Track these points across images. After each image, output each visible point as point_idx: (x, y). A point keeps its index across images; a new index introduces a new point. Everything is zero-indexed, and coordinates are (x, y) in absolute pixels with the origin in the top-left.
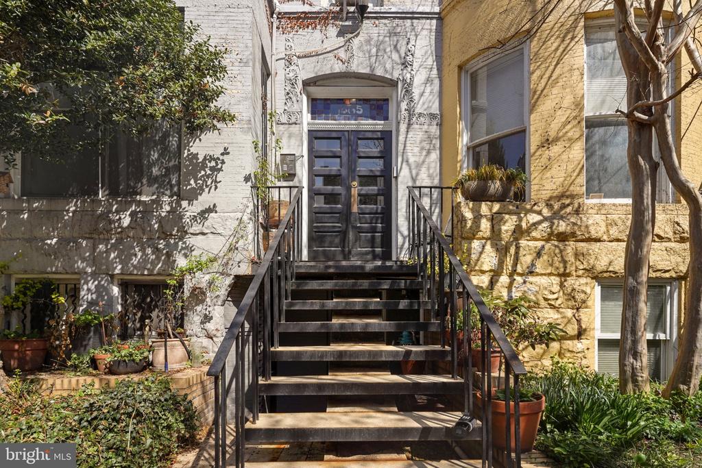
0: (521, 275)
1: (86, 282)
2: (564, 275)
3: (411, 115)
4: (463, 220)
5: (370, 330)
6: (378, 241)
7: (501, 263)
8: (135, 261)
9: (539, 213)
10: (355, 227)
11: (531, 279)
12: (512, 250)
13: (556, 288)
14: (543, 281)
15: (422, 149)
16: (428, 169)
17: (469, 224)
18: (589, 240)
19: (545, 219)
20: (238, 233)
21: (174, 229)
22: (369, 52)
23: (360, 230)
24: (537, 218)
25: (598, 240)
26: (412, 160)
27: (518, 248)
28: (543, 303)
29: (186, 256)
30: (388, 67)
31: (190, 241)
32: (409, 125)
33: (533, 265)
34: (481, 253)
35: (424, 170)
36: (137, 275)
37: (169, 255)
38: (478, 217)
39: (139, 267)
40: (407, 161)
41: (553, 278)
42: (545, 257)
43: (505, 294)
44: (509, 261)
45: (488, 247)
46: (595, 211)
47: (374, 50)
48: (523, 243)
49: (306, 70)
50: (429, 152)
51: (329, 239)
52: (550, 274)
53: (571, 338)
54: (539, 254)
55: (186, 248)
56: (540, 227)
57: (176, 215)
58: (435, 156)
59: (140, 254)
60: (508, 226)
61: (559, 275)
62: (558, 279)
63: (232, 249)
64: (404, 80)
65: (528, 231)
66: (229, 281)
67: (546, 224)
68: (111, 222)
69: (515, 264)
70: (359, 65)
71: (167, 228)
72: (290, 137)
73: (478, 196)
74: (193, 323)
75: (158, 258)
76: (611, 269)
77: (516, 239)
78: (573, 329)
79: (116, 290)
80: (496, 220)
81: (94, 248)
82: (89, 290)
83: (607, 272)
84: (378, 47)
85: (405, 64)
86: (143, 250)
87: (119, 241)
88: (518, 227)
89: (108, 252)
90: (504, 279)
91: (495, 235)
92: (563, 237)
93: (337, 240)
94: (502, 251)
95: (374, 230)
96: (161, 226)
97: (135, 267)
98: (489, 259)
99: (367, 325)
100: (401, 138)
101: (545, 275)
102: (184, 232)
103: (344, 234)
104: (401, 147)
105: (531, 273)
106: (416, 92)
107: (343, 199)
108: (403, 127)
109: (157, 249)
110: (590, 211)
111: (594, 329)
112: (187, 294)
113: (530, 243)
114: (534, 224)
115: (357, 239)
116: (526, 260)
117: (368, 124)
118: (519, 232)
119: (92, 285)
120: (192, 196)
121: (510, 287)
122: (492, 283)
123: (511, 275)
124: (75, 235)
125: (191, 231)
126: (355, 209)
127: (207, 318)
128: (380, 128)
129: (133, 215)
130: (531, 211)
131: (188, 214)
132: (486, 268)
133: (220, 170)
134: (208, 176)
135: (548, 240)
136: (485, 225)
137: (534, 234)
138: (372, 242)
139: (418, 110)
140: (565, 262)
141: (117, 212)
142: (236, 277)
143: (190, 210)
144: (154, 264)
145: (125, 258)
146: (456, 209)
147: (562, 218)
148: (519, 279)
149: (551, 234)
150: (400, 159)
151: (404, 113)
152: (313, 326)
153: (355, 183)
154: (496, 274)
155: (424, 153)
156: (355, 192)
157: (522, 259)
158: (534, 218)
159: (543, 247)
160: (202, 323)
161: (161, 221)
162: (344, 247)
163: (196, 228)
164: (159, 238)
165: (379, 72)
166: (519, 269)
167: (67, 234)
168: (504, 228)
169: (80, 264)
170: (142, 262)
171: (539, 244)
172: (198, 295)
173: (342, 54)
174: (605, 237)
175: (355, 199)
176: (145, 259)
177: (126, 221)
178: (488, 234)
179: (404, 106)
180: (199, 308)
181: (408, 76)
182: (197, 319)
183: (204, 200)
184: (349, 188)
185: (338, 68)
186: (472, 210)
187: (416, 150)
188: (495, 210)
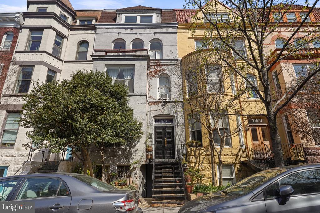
0: (201, 163)
1: (111, 166)
2: (210, 163)
3: (178, 124)
4: (188, 151)
5: (170, 176)
6: (172, 153)
7: (196, 161)
8: (121, 161)
9: (204, 150)
10: (166, 150)
11: (203, 164)
12: (199, 158)
13: (208, 166)
14: (205, 165)
15: (181, 131)
16: (183, 136)
17: (189, 152)
19: (205, 151)
20: (143, 155)
21: (130, 154)
22: (168, 109)
23: (167, 150)
24: (203, 151)
26: (179, 134)
27: (200, 157)
28: (206, 170)
29: (132, 160)
30: (172, 113)
31: (133, 157)
32: (178, 126)
33: (203, 161)
34: (192, 159)
35: (181, 136)
36: (122, 164)
37: (129, 160)
38: (191, 151)
39: (123, 162)
40: (178, 134)
43: (198, 168)
44: (198, 160)
45: (194, 157)
47: (169, 109)
48: (201, 156)
49: (154, 114)
50: (183, 132)
51: (160, 153)
52: (207, 163)
54: (204, 159)
55: (132, 158)
56: (204, 153)
57: (130, 151)
58: (184, 133)
59: (123, 160)
60: (197, 153)
61: (208, 163)
63: (141, 158)
64: (176, 116)
65: (201, 154)
66: (141, 165)
67: (205, 152)
68: (117, 153)
69: (199, 161)
70: (166, 112)
71: (128, 154)
72: (151, 129)
73: (191, 146)
74: (133, 175)
75: (126, 161)
77: (199, 156)
79: (116, 168)
80: (195, 151)
81: (113, 158)
82: (112, 168)
84: (170, 109)
85: (176, 112)
86: (123, 159)
87: (119, 157)
88: (199, 153)
89: (116, 159)
90: (197, 164)
91: (195, 155)
92: (208, 155)
93: (162, 153)
94: (196, 158)
95: (170, 150)
96: (127, 154)
97: (121, 162)
98: (194, 160)
99: (169, 175)
100: (176, 129)
102: (132, 155)
103: (163, 152)
104: (176, 131)
105: (203, 163)
106: (179, 119)
107: (163, 142)
108: (176, 126)
109: (126, 159)
111: (217, 176)
112: (132, 168)
113: (202, 156)
114: (202, 152)
115: (167, 153)
116: (202, 160)
117: (168, 124)
118: (200, 154)
119: (112, 167)
120: (133, 147)
121: (199, 166)
122: (195, 165)
123: (199, 164)
124: (110, 156)
125: (133, 155)
126: (166, 145)
127: (136, 174)
128: (171, 125)
129: (122, 151)
130: (202, 149)
131: (133, 151)
132: (193, 162)
133: (139, 141)
134: (137, 143)
135: (206, 156)
136: (193, 152)
137: (203, 154)
138: (170, 154)
139: (180, 122)
141: (119, 151)
142: (142, 164)
143: (133, 150)
144: (125, 162)
145: (120, 160)
146: (186, 149)
147: (208, 151)
148: (200, 164)
149: (206, 154)
150: (176, 134)
151: (177, 123)
152: (160, 175)
153: (166, 139)
154: (196, 163)
155: (182, 132)
156: (166, 141)
157: (201, 160)
158: (202, 151)
159: (205, 157)
160: (135, 175)
161: (127, 152)
162: (163, 155)
163: (134, 154)
164: (127, 156)
165: (171, 114)
166: (200, 162)
167: (108, 155)
169: (110, 162)
170: (123, 161)
171: (204, 156)
172: (134, 168)
173: (162, 110)
175: (166, 142)
176: (124, 161)
177: (120, 153)
178: (193, 155)
179: (176, 121)
180: (134, 172)
181: (177, 115)
182: (134, 174)
183: (136, 148)
184: (164, 140)
185: (162, 113)
186: (190, 149)
187: (180, 131)
188: (195, 149)
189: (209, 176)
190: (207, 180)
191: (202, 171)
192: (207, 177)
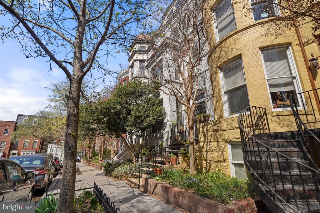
2: (218, 142)
9: (211, 124)
12: (206, 135)
13: (216, 146)
14: (213, 144)
17: (198, 129)
18: (223, 130)
24: (211, 125)
25: (225, 130)
28: (214, 150)
33: (210, 139)
34: (201, 137)
38: (200, 127)
41: (216, 143)
42: (213, 137)
44: (206, 139)
45: (202, 135)
46: (224, 121)
52: (215, 142)
53: (222, 162)
54: (211, 136)
62: (217, 143)
65: (209, 130)
67: (212, 128)
73: (200, 122)
76: (229, 139)
78: (222, 159)
80: (203, 128)
83: (228, 140)
88: (207, 129)
90: (206, 144)
92: (217, 130)
98: (203, 139)
101: (213, 142)
105: (211, 142)
110: (223, 121)
111: (229, 159)
114: (210, 128)
118: (207, 131)
121: (207, 146)
122: (203, 145)
132: (202, 141)
135: (213, 132)
136: (201, 129)
140: (217, 138)
147: (216, 125)
148: (208, 143)
149: (213, 130)
154: (204, 142)
157: (208, 138)
166: (208, 141)
168: (205, 130)
171: (211, 133)
174: (227, 129)
178: (202, 132)
188: (203, 125)
189: (218, 160)
190: (216, 164)
191: (210, 153)
192: (216, 160)
